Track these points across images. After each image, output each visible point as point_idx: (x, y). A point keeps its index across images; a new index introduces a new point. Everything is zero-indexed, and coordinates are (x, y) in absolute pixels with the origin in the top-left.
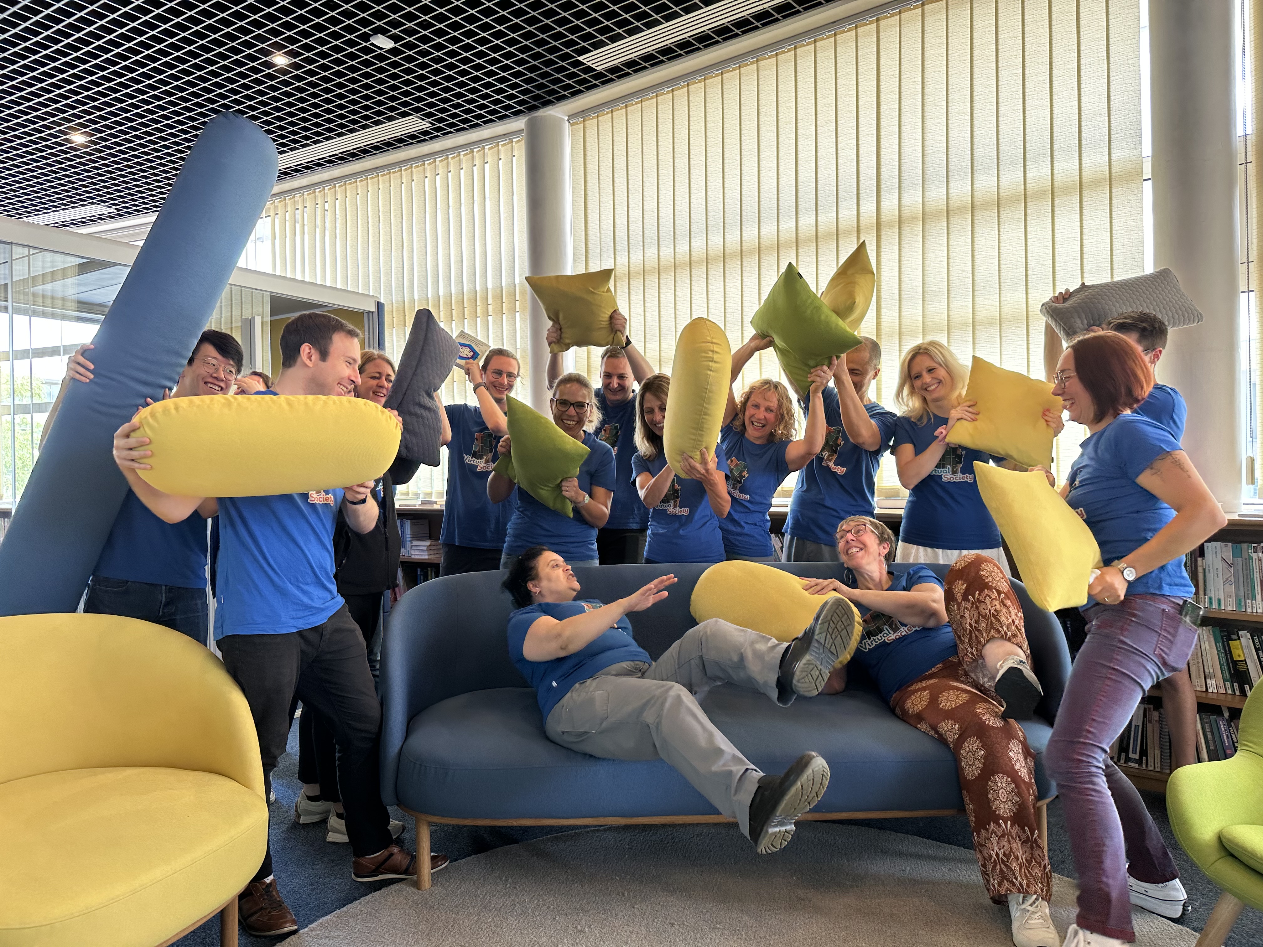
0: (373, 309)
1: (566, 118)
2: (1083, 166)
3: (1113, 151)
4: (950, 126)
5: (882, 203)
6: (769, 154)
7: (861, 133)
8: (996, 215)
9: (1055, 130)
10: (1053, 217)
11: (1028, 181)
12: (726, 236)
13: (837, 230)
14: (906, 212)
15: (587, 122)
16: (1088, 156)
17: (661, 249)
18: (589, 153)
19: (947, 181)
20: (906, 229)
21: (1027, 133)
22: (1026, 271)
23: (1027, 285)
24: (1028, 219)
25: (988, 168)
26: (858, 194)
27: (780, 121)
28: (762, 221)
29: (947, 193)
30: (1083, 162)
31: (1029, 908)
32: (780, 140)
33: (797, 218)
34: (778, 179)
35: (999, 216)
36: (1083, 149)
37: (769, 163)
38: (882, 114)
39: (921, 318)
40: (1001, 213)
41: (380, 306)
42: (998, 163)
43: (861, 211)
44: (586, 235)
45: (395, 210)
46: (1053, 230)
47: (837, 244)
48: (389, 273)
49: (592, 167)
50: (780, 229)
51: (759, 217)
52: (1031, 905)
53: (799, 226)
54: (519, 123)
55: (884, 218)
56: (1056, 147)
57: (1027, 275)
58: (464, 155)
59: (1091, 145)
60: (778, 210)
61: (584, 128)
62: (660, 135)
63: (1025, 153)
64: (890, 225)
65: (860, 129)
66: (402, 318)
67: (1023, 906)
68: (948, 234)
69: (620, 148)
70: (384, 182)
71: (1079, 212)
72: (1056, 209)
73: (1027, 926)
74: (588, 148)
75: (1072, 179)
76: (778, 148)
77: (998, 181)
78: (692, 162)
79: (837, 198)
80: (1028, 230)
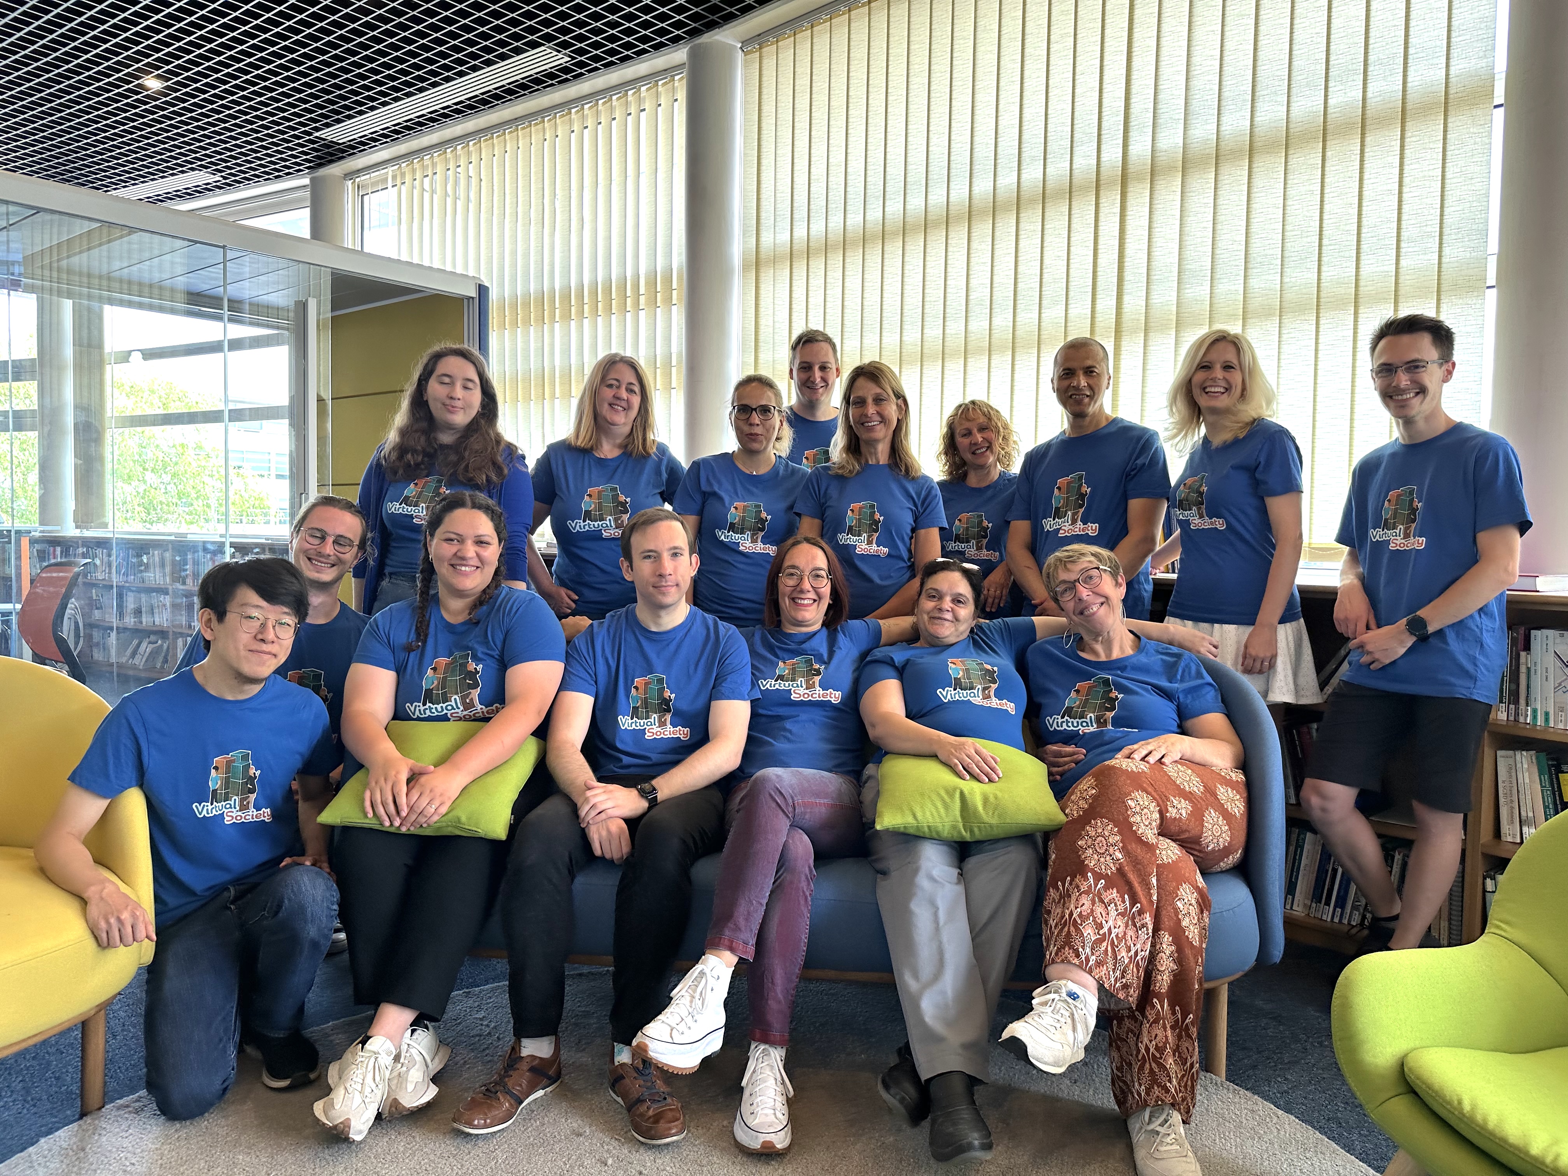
0: (473, 293)
1: (739, 45)
2: (1409, 85)
3: (1453, 62)
5: (1130, 148)
6: (987, 81)
7: (1106, 49)
8: (1283, 161)
10: (1362, 161)
11: (1330, 110)
12: (930, 197)
13: (1070, 186)
14: (1162, 158)
15: (764, 50)
16: (1415, 71)
17: (848, 216)
18: (765, 91)
19: (1219, 114)
20: (1160, 185)
22: (1320, 239)
23: (1319, 260)
24: (1327, 165)
25: (1275, 93)
26: (1099, 135)
28: (975, 175)
29: (1218, 131)
30: (1409, 79)
32: (1002, 63)
33: (1019, 170)
34: (997, 117)
35: (1286, 162)
36: (1410, 61)
37: (986, 98)
39: (1174, 308)
40: (1290, 157)
41: (482, 290)
43: (1103, 159)
44: (758, 199)
49: (769, 108)
52: (1162, 1125)
54: (679, 55)
55: (1132, 168)
61: (761, 57)
62: (851, 63)
64: (1140, 179)
67: (1151, 1127)
69: (803, 82)
72: (1367, 150)
74: (765, 84)
75: (1391, 105)
77: (1288, 111)
79: (1072, 142)
80: (1326, 180)
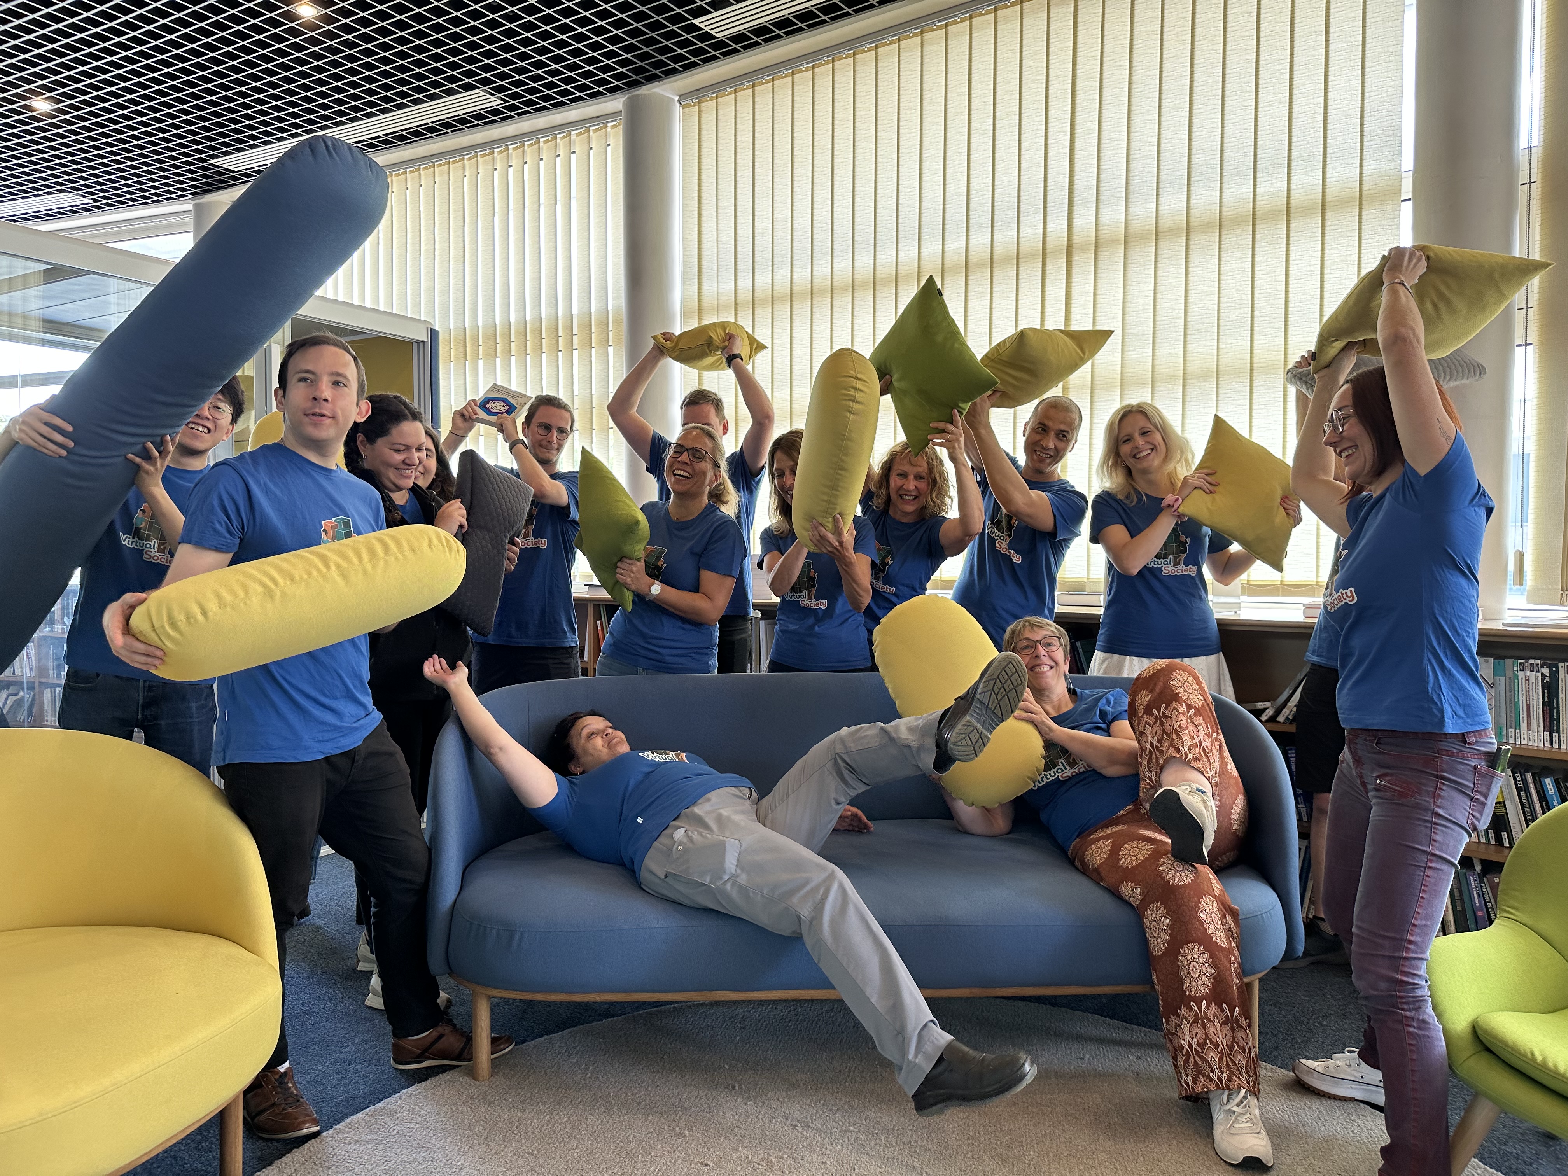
0: (425, 337)
1: (677, 98)
2: (1328, 180)
3: (1365, 163)
4: (1163, 124)
5: (1075, 220)
6: (934, 151)
7: (1050, 130)
8: (1217, 240)
9: (1293, 134)
10: (1288, 244)
11: (1258, 198)
12: (878, 257)
13: (1018, 253)
14: (1105, 232)
15: (703, 104)
16: (1333, 168)
17: (795, 270)
18: (704, 144)
19: (1157, 195)
20: (1104, 255)
21: (1259, 136)
22: (1252, 311)
23: (1252, 330)
24: (1257, 246)
25: (1208, 179)
26: (1045, 207)
27: (949, 111)
28: (923, 238)
29: (1157, 210)
30: (1328, 175)
31: (1235, 1109)
32: (948, 135)
33: (967, 236)
34: (944, 185)
35: (1220, 242)
36: (1328, 159)
37: (934, 165)
38: (1078, 106)
39: (1119, 368)
40: (1223, 237)
41: (433, 334)
42: (1221, 173)
43: (1048, 230)
44: (700, 249)
45: (455, 211)
46: (1287, 260)
47: (1018, 270)
48: (446, 291)
49: (709, 161)
50: (946, 249)
51: (920, 233)
52: (1238, 1105)
53: (970, 245)
54: (616, 103)
55: (1076, 240)
56: (1294, 155)
57: (1252, 317)
58: (545, 142)
59: (1338, 155)
60: (944, 224)
61: (699, 112)
62: (796, 124)
63: (1255, 162)
64: (1084, 249)
65: (1050, 125)
66: (461, 350)
67: (1228, 1107)
68: (1156, 261)
69: (745, 138)
70: (441, 175)
71: (1320, 238)
72: (1291, 235)
73: (1233, 1131)
74: (704, 138)
75: (1312, 197)
76: (945, 145)
77: (1221, 196)
78: (836, 160)
79: (1019, 212)
80: (1256, 259)
